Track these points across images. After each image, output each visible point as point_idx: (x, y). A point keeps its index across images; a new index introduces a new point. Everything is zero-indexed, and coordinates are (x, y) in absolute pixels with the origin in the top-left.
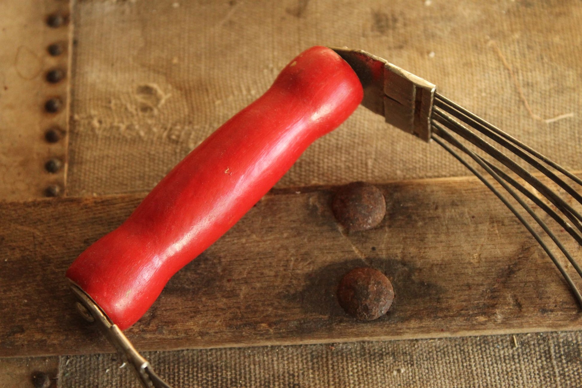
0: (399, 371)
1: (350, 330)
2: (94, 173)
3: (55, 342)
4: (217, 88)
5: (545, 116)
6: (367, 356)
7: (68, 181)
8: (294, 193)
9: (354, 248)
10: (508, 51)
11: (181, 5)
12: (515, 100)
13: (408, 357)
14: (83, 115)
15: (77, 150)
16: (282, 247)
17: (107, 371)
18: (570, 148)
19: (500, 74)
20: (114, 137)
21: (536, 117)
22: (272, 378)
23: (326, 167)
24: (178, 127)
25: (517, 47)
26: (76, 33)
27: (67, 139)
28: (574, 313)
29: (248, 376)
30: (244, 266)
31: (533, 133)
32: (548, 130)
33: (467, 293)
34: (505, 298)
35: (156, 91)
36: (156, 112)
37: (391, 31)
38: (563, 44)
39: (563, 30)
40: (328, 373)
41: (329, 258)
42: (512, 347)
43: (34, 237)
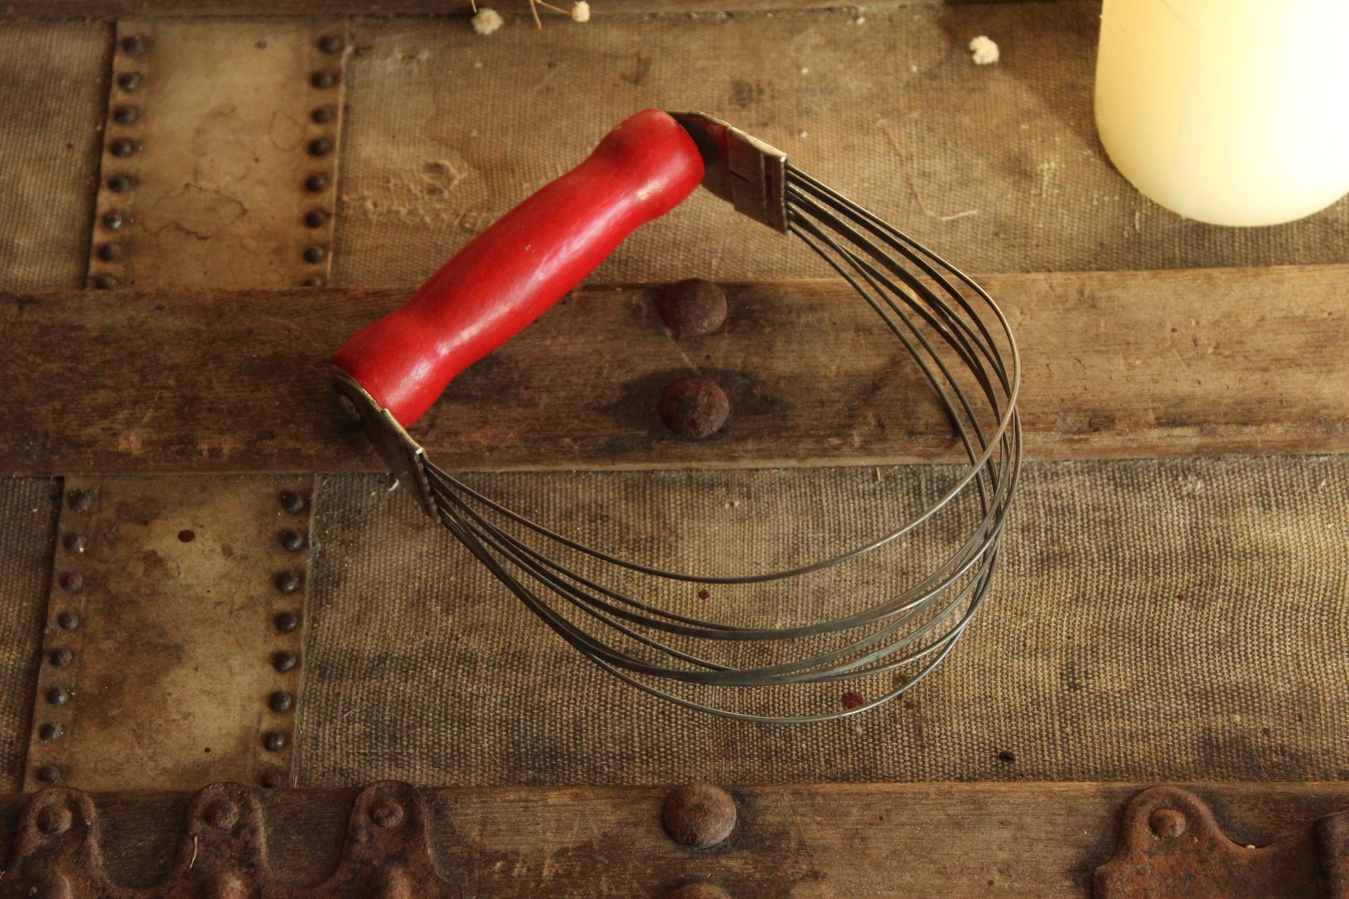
0: (732, 504)
1: (673, 451)
2: (365, 266)
3: (311, 452)
4: (526, 168)
5: (942, 212)
6: (694, 486)
7: (332, 273)
8: (613, 289)
9: (684, 355)
10: (903, 133)
11: (485, 65)
12: (906, 192)
13: (745, 489)
14: (354, 196)
15: (344, 237)
16: (595, 351)
17: (373, 494)
18: (969, 251)
19: (890, 160)
20: (392, 224)
21: (930, 213)
22: (575, 508)
23: (658, 266)
24: (474, 214)
25: (914, 128)
26: (348, 96)
27: (332, 222)
28: (948, 437)
29: (545, 505)
30: (546, 372)
31: (924, 232)
32: (944, 229)
33: (819, 410)
34: (865, 417)
35: (448, 170)
36: (446, 194)
37: (754, 105)
38: (974, 127)
39: (975, 109)
40: (645, 504)
41: (652, 366)
42: (874, 481)
43: (289, 330)
